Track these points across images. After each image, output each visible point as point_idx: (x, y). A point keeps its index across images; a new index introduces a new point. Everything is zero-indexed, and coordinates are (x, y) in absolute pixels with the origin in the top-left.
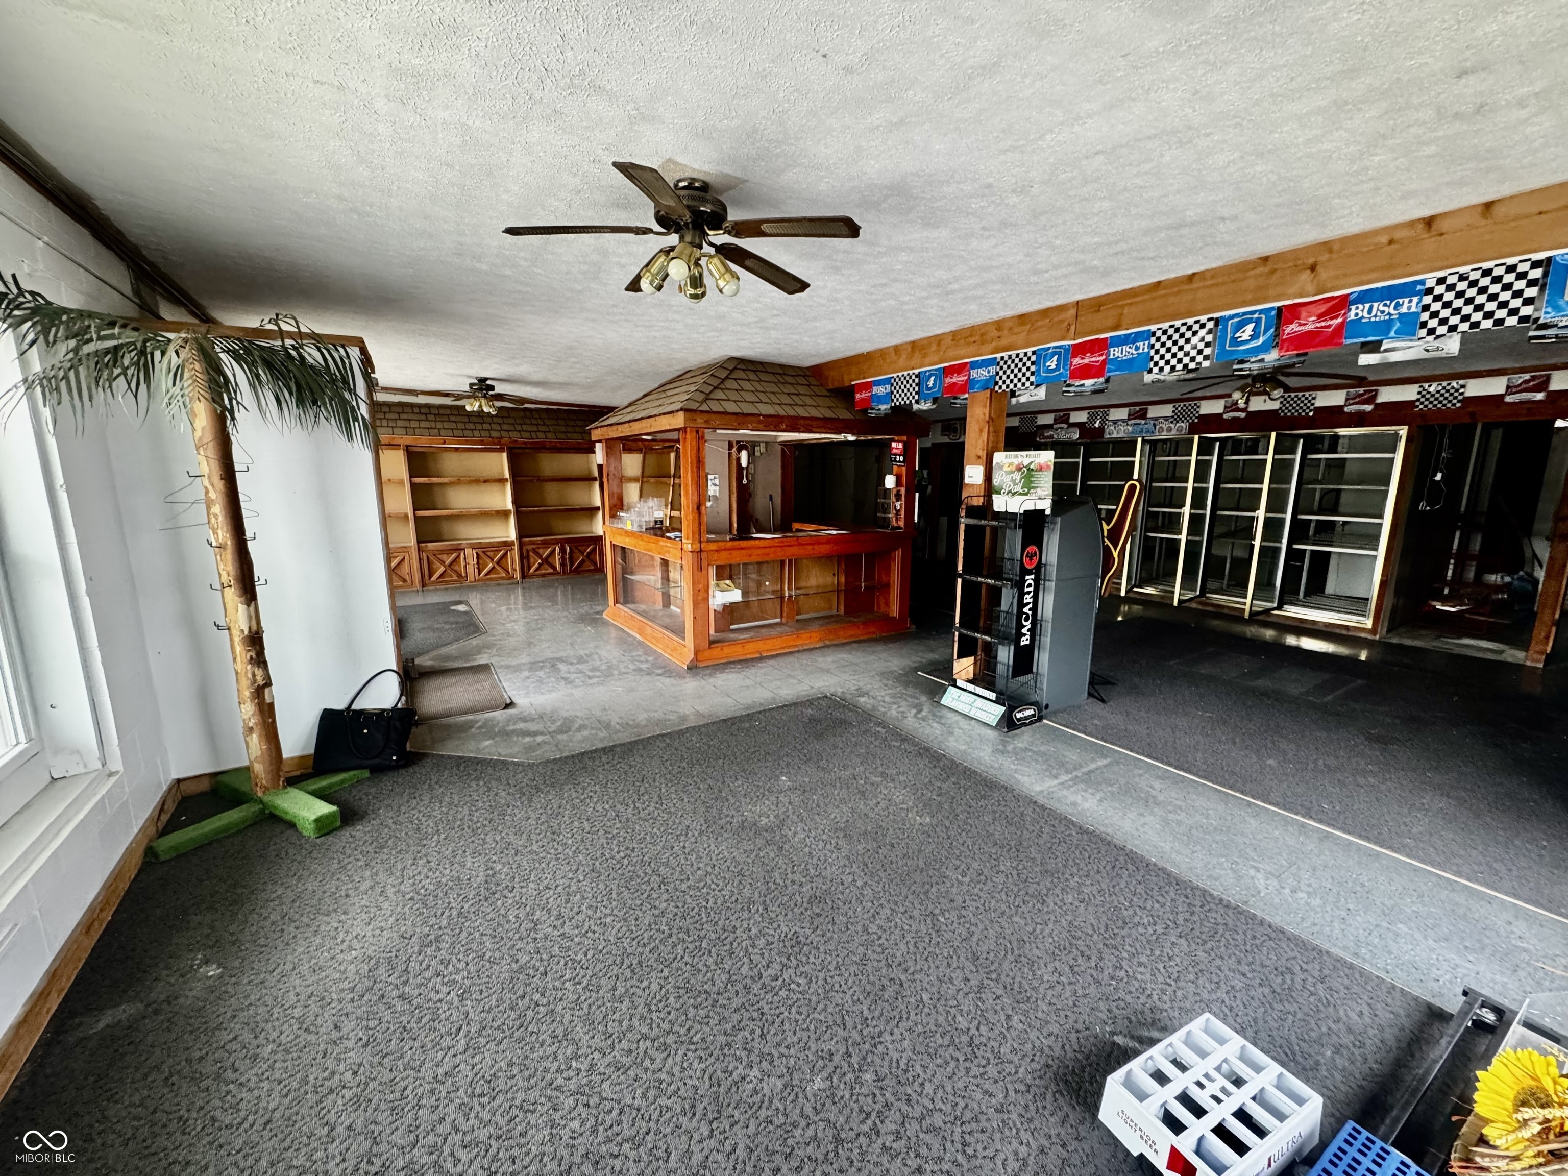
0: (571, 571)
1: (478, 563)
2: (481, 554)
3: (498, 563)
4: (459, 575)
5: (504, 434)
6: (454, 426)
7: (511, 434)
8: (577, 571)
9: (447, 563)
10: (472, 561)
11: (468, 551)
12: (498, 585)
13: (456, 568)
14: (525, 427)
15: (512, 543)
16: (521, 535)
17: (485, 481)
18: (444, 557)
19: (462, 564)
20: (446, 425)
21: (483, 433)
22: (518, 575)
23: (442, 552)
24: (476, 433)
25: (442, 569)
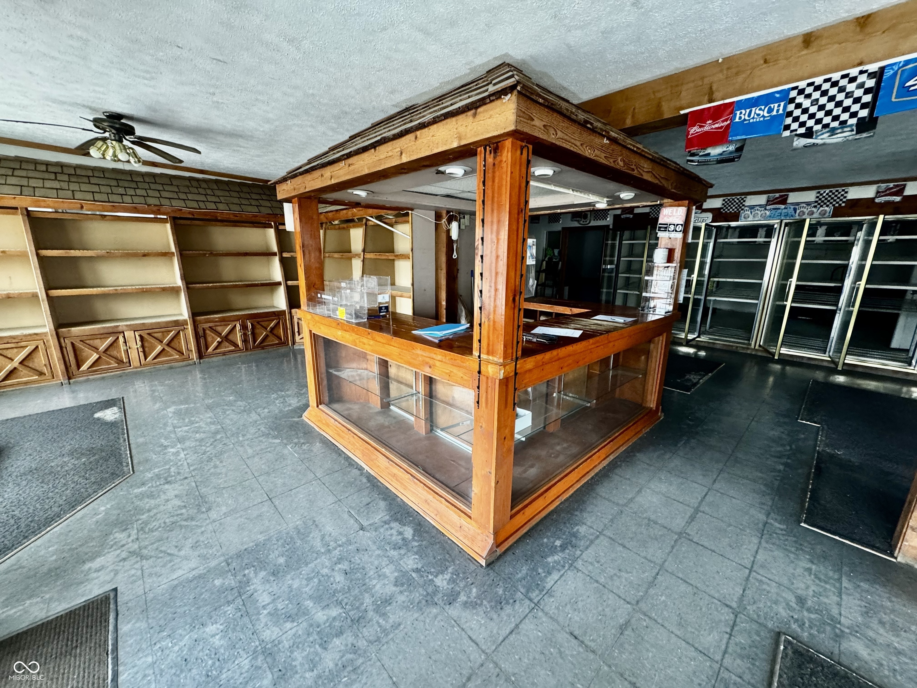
0: (254, 347)
1: (143, 346)
2: (146, 336)
3: (168, 345)
4: (120, 361)
5: (164, 202)
6: (96, 188)
7: (175, 203)
8: (261, 346)
9: (102, 348)
10: (135, 346)
11: (129, 334)
12: (171, 368)
13: (114, 353)
14: (190, 197)
15: (185, 322)
16: (194, 314)
17: (145, 255)
18: (97, 342)
19: (123, 348)
20: (84, 187)
21: (136, 200)
22: (194, 356)
23: (94, 336)
24: (127, 199)
25: (95, 356)
